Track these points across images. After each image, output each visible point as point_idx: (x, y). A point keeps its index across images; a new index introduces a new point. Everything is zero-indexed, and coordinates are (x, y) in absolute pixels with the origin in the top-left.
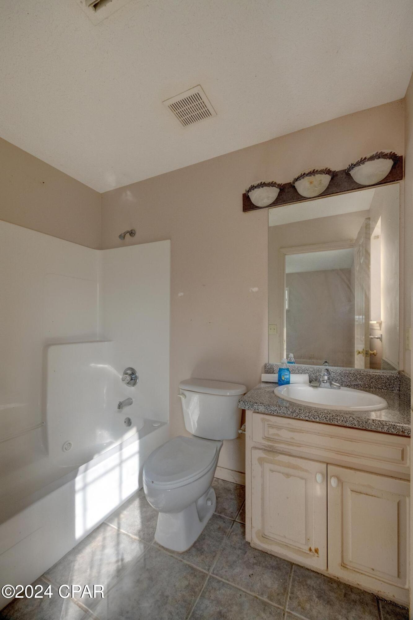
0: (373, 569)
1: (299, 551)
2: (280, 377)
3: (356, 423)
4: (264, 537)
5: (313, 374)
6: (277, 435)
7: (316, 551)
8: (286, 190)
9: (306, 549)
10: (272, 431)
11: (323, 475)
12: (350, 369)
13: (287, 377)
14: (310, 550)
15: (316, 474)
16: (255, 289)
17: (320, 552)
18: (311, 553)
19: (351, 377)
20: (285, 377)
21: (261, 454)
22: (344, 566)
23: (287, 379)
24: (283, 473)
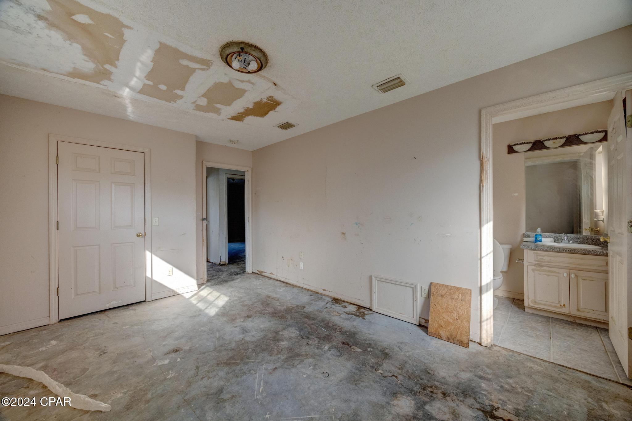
0: (593, 310)
1: (555, 307)
2: (536, 238)
3: (584, 252)
4: (535, 302)
5: (556, 238)
6: (543, 259)
7: (564, 305)
8: (537, 144)
9: (559, 305)
10: (539, 257)
11: (567, 274)
12: (580, 235)
13: (541, 238)
14: (561, 306)
15: (564, 273)
16: (516, 194)
17: (566, 306)
18: (561, 307)
19: (580, 239)
20: (539, 238)
21: (534, 267)
22: (578, 310)
23: (540, 239)
24: (545, 275)
